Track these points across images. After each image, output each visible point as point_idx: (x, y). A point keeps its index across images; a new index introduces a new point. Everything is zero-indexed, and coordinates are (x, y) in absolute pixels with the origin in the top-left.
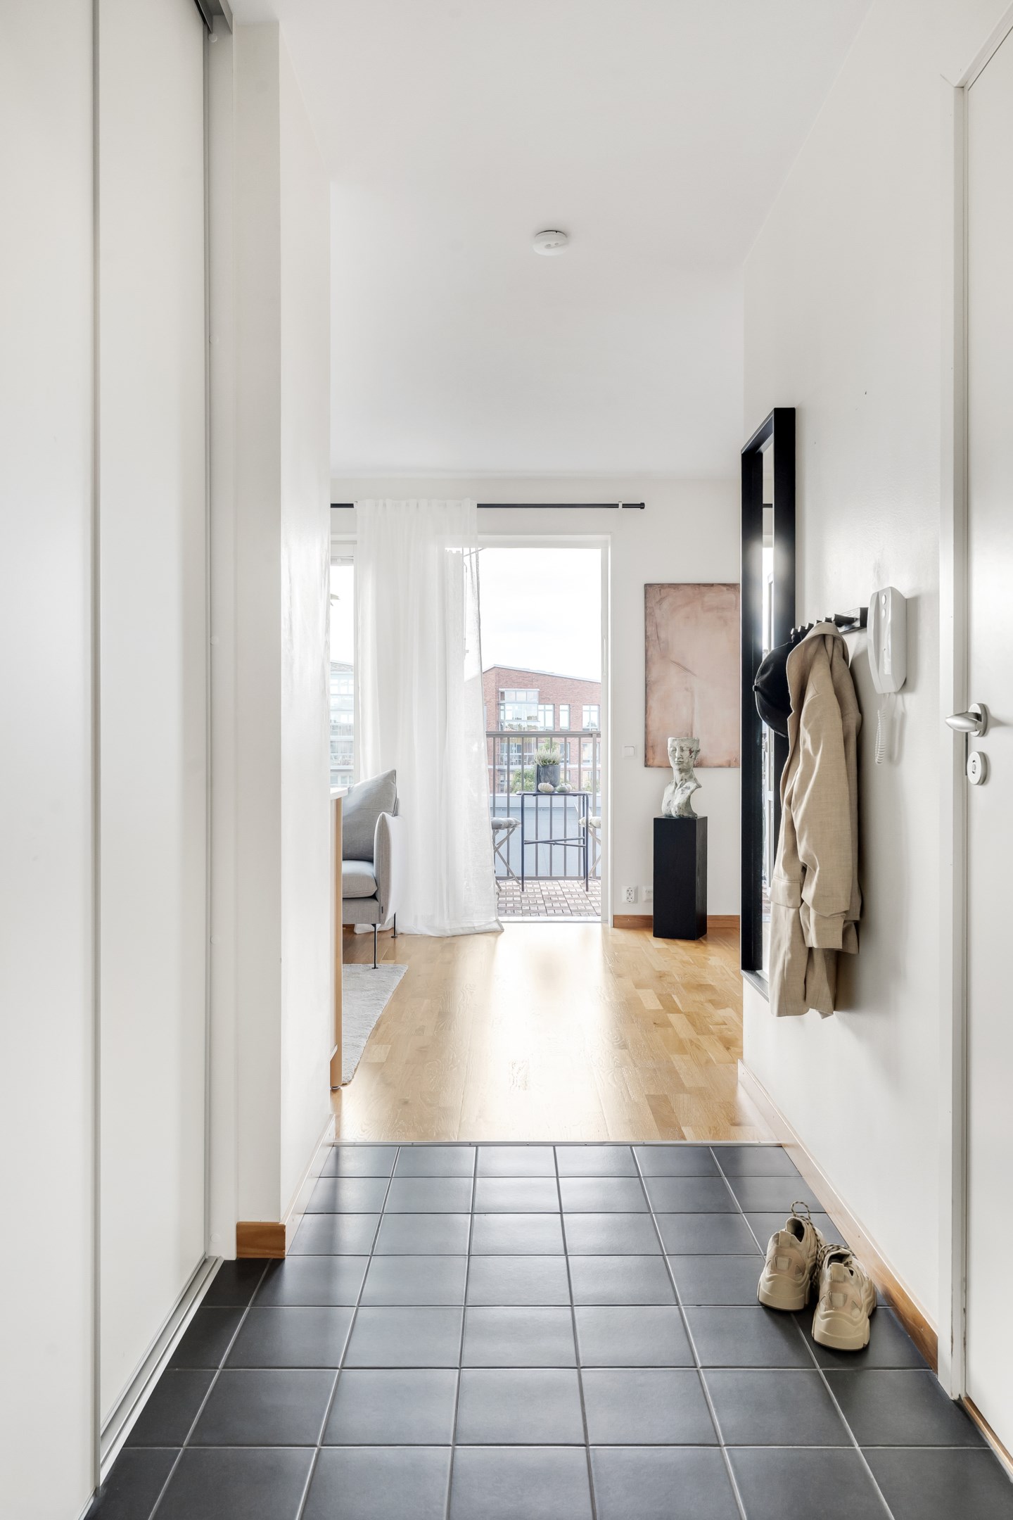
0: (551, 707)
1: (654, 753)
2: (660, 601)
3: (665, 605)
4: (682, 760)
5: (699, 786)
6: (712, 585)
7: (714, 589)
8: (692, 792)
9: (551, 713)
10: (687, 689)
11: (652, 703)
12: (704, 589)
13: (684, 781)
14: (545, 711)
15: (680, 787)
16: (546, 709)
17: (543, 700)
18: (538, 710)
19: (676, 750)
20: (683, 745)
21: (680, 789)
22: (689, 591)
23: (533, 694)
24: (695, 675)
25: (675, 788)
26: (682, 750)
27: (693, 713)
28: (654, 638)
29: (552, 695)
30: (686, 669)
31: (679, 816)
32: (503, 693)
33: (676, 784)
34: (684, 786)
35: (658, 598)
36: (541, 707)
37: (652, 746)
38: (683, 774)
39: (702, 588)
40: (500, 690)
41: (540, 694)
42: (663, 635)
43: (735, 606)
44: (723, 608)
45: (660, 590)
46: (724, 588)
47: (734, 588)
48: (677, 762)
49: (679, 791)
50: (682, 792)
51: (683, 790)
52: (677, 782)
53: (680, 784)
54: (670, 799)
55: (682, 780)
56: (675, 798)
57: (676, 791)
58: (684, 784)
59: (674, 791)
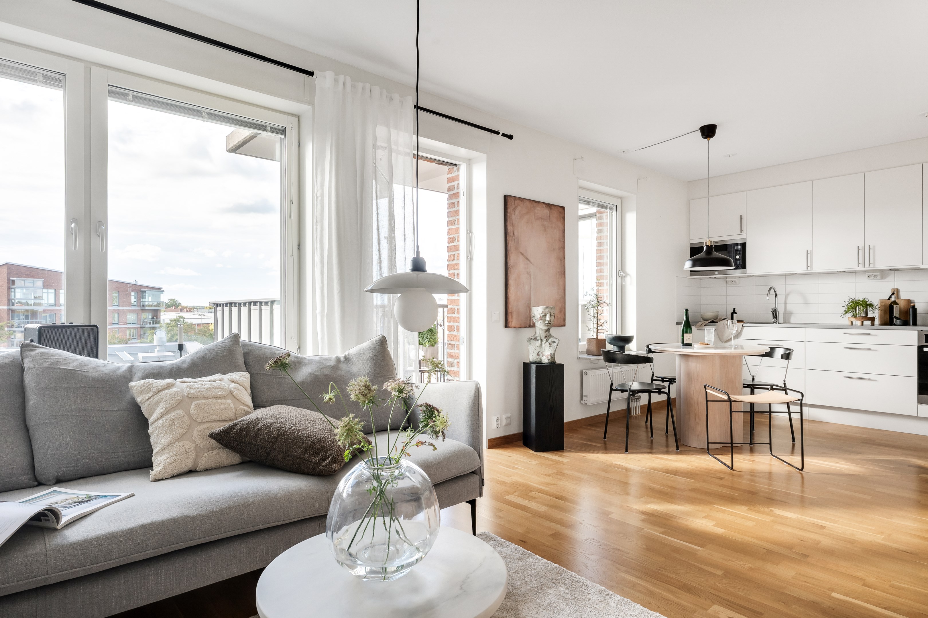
0: (53, 291)
1: (512, 317)
2: (515, 209)
3: (517, 211)
4: (550, 323)
5: (559, 341)
6: (538, 202)
7: (540, 205)
9: (53, 295)
10: (528, 273)
11: (511, 282)
12: (535, 204)
13: (548, 338)
14: (48, 293)
15: (547, 341)
16: (49, 292)
17: (46, 286)
18: (43, 293)
20: (552, 312)
21: (547, 343)
22: (528, 204)
23: (39, 283)
24: (532, 264)
25: (542, 343)
26: (550, 315)
27: (531, 289)
28: (512, 234)
29: (53, 283)
30: (527, 259)
31: (551, 362)
32: (13, 282)
33: (542, 340)
34: (550, 341)
35: (513, 206)
36: (45, 291)
37: (511, 313)
39: (535, 203)
40: (11, 278)
41: (44, 282)
42: (516, 233)
43: (549, 219)
44: (544, 219)
45: (514, 201)
46: (544, 206)
47: (549, 207)
48: (547, 324)
49: (546, 344)
50: (549, 345)
51: (550, 344)
52: (543, 338)
53: (545, 339)
54: (539, 350)
55: (546, 337)
56: (545, 350)
57: (543, 345)
58: (548, 340)
59: (541, 345)
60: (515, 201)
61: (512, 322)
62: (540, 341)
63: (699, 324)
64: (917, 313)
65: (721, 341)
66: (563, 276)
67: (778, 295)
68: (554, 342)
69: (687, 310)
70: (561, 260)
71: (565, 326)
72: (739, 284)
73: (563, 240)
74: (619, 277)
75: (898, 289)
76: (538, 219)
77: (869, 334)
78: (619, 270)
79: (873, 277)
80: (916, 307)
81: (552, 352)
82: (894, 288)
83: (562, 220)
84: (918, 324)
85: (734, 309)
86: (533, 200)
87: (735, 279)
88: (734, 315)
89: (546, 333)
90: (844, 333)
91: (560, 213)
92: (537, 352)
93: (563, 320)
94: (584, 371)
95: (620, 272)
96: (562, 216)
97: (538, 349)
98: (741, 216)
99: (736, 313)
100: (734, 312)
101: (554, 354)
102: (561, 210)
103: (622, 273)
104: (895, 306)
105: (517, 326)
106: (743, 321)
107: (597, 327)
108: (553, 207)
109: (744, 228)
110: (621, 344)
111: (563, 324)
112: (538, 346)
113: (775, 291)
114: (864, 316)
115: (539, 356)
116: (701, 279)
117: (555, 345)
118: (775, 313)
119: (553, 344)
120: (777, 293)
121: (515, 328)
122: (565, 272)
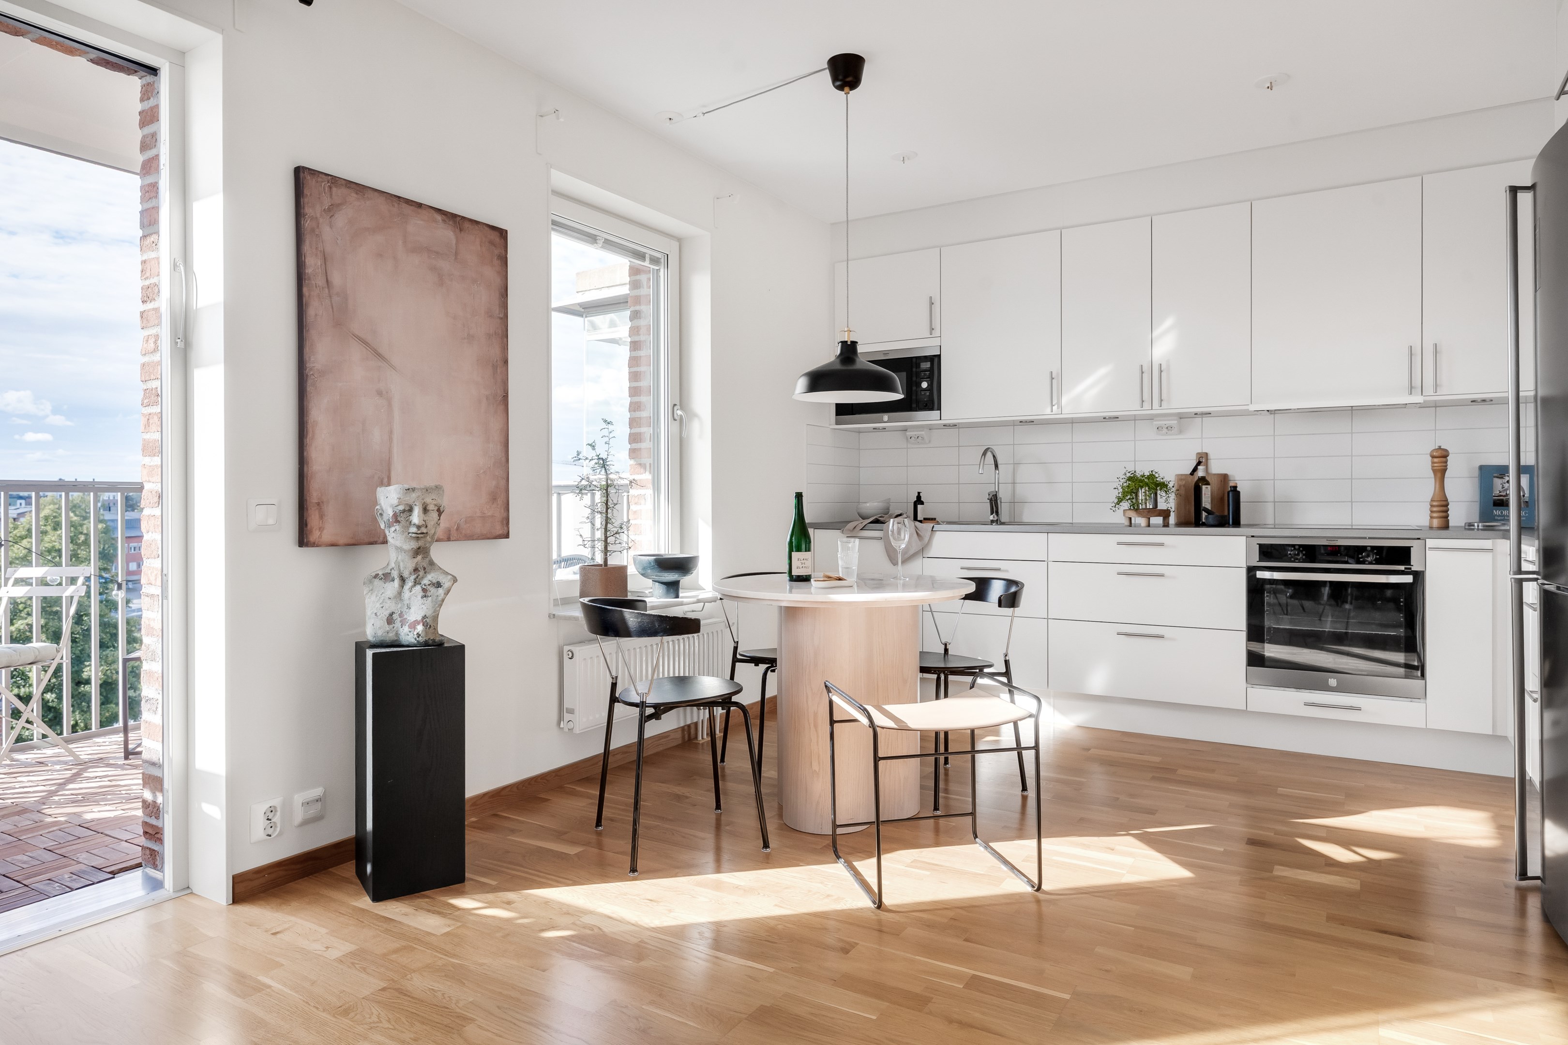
1: (322, 517)
2: (331, 210)
3: (341, 219)
4: (425, 531)
5: (455, 580)
6: (420, 205)
7: (424, 213)
8: (448, 591)
10: (380, 393)
11: (318, 414)
12: (408, 209)
13: (421, 573)
15: (416, 582)
19: (411, 510)
20: (428, 500)
21: (418, 588)
22: (383, 205)
24: (393, 368)
25: (402, 586)
26: (425, 510)
27: (391, 439)
28: (320, 281)
30: (379, 355)
33: (403, 580)
34: (426, 581)
35: (327, 202)
37: (318, 504)
38: (419, 557)
39: (404, 205)
42: (336, 279)
43: (456, 254)
44: (437, 253)
45: (330, 187)
46: (439, 218)
47: (455, 222)
48: (414, 535)
49: (414, 591)
50: (422, 594)
51: (424, 590)
52: (406, 574)
53: (413, 577)
54: (393, 609)
55: (416, 570)
56: (409, 608)
57: (406, 594)
58: (423, 578)
59: (400, 593)
60: (334, 189)
61: (321, 529)
62: (397, 583)
63: (851, 526)
64: (1241, 500)
65: (892, 563)
66: (502, 407)
67: (999, 466)
68: (438, 585)
69: (799, 496)
70: (495, 367)
71: (507, 536)
72: (930, 442)
73: (501, 316)
74: (675, 420)
75: (1207, 454)
76: (417, 249)
77: (1162, 545)
78: (675, 405)
79: (1165, 430)
80: (1238, 489)
81: (429, 613)
82: (1200, 451)
83: (496, 262)
84: (1242, 522)
85: (919, 493)
86: (399, 197)
87: (923, 433)
88: (919, 507)
89: (416, 560)
90: (1119, 544)
91: (491, 243)
92: (387, 613)
93: (502, 522)
94: (566, 648)
95: (676, 408)
96: (497, 252)
97: (391, 606)
98: (931, 298)
99: (922, 503)
100: (919, 501)
101: (435, 618)
102: (494, 236)
103: (679, 412)
104: (1204, 487)
105: (342, 541)
106: (935, 519)
107: (606, 538)
108: (467, 225)
109: (936, 325)
110: (670, 577)
111: (501, 532)
112: (391, 596)
113: (994, 456)
114: (1151, 507)
115: (391, 626)
116: (859, 432)
117: (441, 591)
118: (994, 502)
119: (432, 590)
120: (999, 462)
121: (333, 545)
122: (506, 397)
